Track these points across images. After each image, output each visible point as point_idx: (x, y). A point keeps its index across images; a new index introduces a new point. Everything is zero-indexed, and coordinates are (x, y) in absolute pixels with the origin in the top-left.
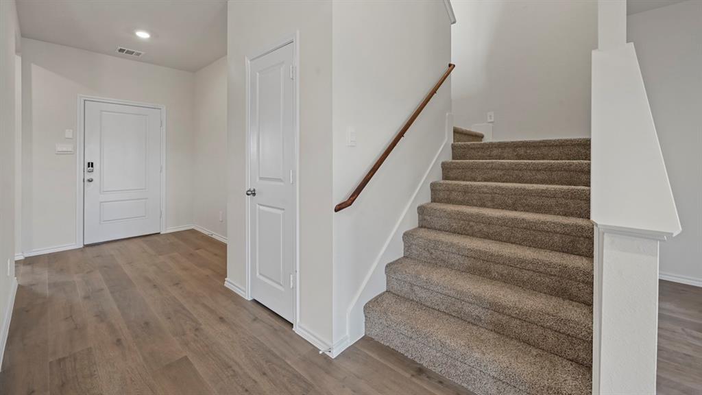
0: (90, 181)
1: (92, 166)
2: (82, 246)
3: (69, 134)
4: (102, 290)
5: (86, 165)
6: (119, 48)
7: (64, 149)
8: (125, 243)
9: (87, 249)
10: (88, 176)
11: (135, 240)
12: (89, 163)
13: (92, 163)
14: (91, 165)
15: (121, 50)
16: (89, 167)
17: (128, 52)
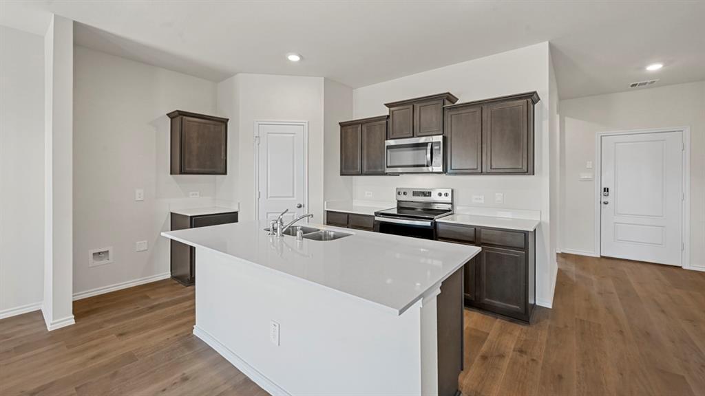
0: (606, 203)
1: (608, 191)
2: (599, 256)
3: (589, 165)
4: (612, 293)
5: (603, 190)
6: (631, 84)
7: (586, 177)
8: (639, 265)
9: (603, 260)
10: (604, 199)
11: (650, 266)
12: (605, 189)
13: (608, 189)
14: (606, 190)
15: (633, 85)
16: (605, 191)
17: (640, 84)
